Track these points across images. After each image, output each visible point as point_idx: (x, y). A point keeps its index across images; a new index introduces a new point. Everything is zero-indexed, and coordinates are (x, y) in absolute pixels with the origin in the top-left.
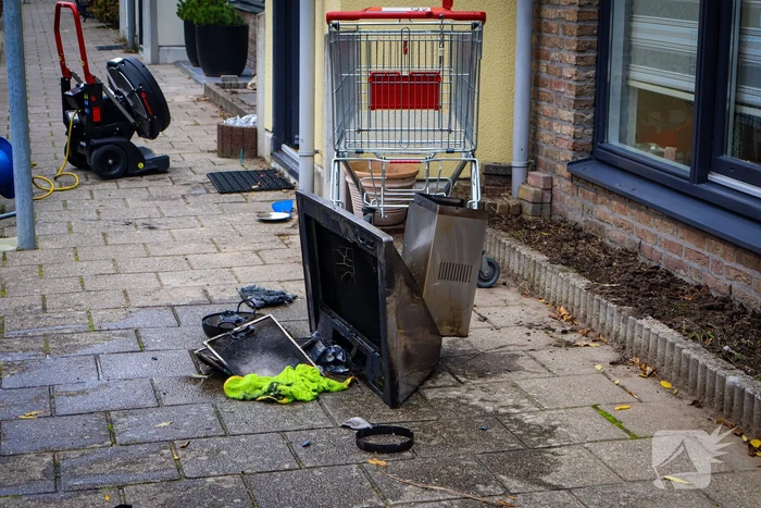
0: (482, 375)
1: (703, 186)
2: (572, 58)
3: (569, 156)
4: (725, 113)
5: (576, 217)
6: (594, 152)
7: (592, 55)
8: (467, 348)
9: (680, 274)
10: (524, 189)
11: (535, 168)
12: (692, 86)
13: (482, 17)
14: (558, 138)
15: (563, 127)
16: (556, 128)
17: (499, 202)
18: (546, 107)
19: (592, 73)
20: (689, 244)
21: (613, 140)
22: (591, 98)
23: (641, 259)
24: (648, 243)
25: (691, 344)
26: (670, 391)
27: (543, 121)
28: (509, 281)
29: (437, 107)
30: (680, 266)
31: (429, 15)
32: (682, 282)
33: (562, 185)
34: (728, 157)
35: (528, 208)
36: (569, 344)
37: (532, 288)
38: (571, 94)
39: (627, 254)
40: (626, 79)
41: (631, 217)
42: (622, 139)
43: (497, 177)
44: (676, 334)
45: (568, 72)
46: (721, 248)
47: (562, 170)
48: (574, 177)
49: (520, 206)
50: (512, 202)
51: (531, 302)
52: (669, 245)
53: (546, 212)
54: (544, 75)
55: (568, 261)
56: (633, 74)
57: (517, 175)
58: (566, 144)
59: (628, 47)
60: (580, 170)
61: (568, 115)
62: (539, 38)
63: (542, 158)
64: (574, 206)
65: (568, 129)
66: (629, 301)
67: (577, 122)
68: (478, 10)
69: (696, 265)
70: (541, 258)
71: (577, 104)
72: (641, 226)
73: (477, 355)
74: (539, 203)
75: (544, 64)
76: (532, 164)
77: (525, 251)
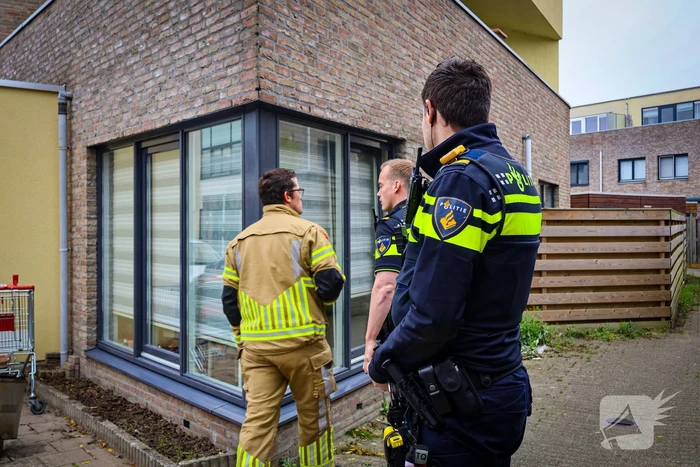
0: (24, 456)
1: (139, 359)
2: (85, 302)
3: (85, 347)
4: (146, 325)
5: (89, 376)
6: (98, 345)
7: (95, 300)
8: (20, 444)
9: (129, 400)
10: (66, 364)
11: (72, 354)
12: (132, 313)
13: (33, 288)
14: (81, 339)
15: (83, 334)
16: (80, 334)
17: (53, 371)
18: (75, 325)
19: (95, 308)
20: (132, 385)
21: (106, 339)
22: (95, 320)
23: (115, 394)
24: (117, 386)
25: (121, 430)
26: (111, 453)
27: (75, 331)
28: (51, 410)
29: (13, 329)
30: (129, 396)
31: (6, 288)
32: (130, 403)
33: (83, 361)
34: (148, 345)
35: (68, 373)
36: (71, 437)
37: (61, 412)
38: (85, 319)
39: (109, 392)
40: (111, 311)
41: (110, 374)
42: (111, 338)
43: (53, 359)
44: (116, 427)
45: (84, 308)
46: (143, 386)
47: (83, 353)
48: (88, 358)
49: (64, 373)
50: (60, 371)
51: (60, 419)
52: (125, 386)
53: (77, 374)
54: (74, 310)
55: (78, 398)
56: (115, 308)
57: (63, 358)
58: (84, 341)
59: (111, 296)
60: (91, 354)
61: (84, 328)
62: (72, 292)
63: (75, 349)
64: (89, 371)
65: (85, 335)
66: (100, 414)
67: (89, 331)
68: (30, 285)
69: (135, 395)
70: (65, 397)
71: (88, 323)
72: (115, 378)
73: (23, 447)
74: (73, 370)
75: (74, 304)
76: (70, 352)
77: (58, 394)
